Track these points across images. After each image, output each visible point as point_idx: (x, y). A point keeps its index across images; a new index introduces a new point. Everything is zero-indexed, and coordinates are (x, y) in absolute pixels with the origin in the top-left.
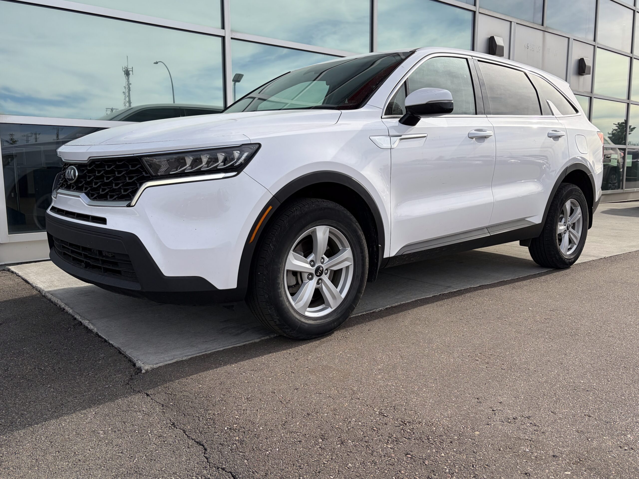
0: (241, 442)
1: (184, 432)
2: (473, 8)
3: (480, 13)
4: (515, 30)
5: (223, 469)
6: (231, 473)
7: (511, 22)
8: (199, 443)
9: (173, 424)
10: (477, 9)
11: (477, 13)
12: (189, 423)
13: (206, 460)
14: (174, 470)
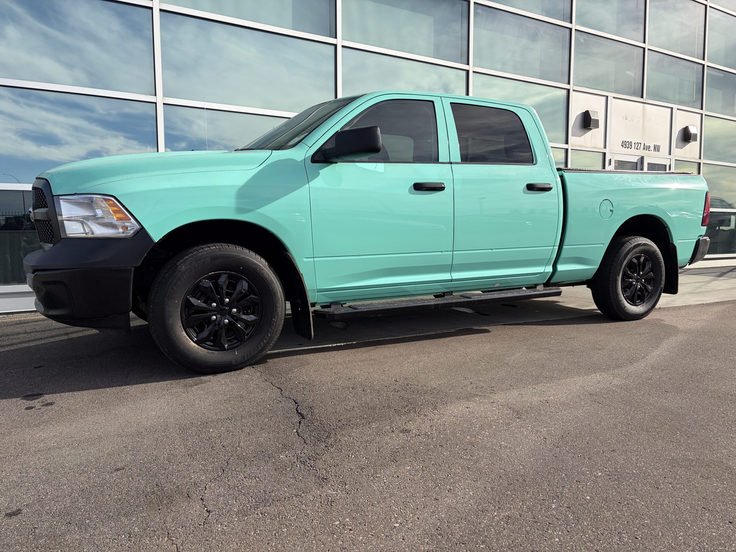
0: (303, 388)
1: (272, 383)
2: (567, 86)
3: (574, 90)
4: (611, 103)
5: (290, 398)
6: (293, 400)
7: (607, 97)
8: (279, 388)
9: (266, 380)
10: (571, 87)
11: (571, 91)
12: (275, 380)
13: (281, 395)
14: (261, 397)
